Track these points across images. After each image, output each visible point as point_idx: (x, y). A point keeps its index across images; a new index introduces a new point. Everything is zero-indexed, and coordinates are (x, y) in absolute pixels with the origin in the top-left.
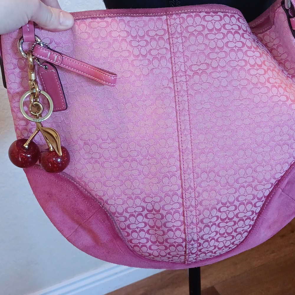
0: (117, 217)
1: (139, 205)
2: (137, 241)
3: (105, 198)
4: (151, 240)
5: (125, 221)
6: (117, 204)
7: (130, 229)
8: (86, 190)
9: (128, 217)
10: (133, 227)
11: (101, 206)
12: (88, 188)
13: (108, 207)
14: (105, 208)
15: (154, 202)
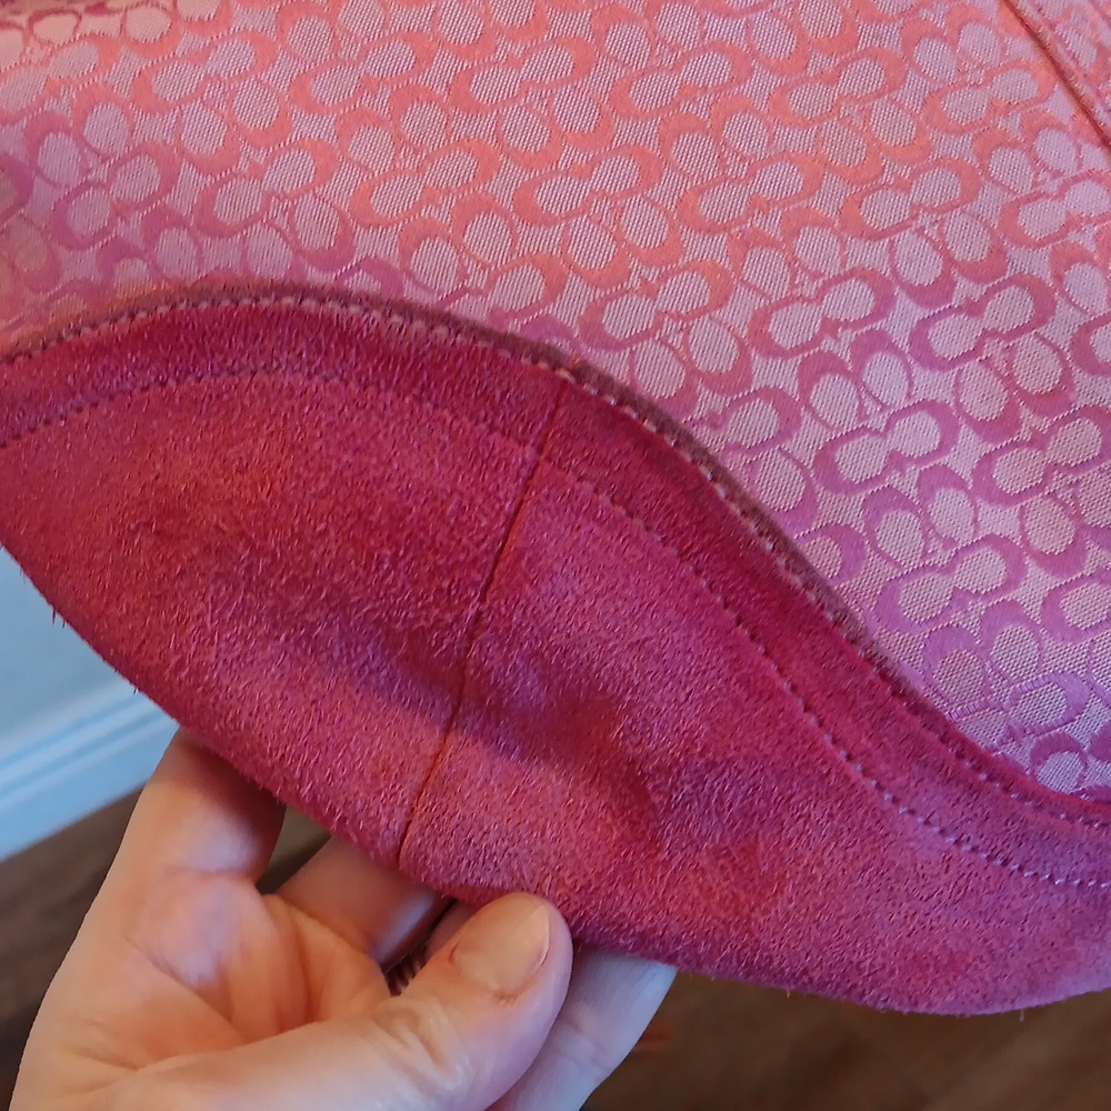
0: (714, 422)
1: (834, 271)
2: (938, 589)
3: (568, 310)
4: (1037, 544)
5: (784, 433)
6: (679, 316)
7: (851, 488)
8: (408, 310)
9: (792, 387)
10: (859, 460)
11: (564, 374)
12: (410, 293)
13: (615, 366)
14: (605, 382)
15: (931, 210)
